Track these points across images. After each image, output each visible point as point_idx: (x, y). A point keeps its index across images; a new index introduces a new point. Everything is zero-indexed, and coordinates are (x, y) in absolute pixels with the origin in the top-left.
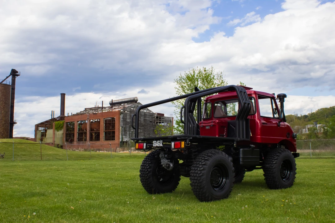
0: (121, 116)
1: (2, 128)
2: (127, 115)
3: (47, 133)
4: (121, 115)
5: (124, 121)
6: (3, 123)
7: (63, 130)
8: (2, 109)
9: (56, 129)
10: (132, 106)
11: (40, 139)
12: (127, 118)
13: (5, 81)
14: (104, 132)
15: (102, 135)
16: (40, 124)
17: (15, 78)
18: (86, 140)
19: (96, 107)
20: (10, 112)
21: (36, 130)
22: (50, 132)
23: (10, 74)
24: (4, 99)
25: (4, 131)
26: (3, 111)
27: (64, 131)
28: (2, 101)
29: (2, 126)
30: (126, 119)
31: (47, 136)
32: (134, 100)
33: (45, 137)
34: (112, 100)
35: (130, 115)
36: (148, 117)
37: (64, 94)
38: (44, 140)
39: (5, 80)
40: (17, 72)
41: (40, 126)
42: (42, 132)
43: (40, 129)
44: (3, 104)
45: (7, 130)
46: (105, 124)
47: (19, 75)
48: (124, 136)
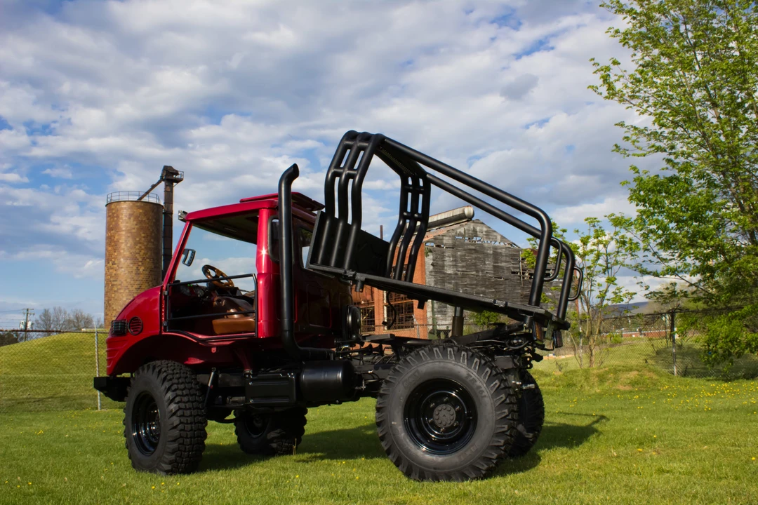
0: (429, 259)
2: (444, 257)
4: (427, 255)
5: (436, 272)
8: (140, 264)
10: (458, 231)
12: (446, 263)
13: (148, 195)
14: (385, 308)
15: (381, 316)
17: (172, 187)
23: (159, 179)
26: (143, 268)
30: (443, 266)
32: (464, 213)
35: (453, 256)
36: (504, 259)
39: (147, 193)
40: (177, 173)
44: (143, 251)
47: (181, 180)
48: (439, 316)
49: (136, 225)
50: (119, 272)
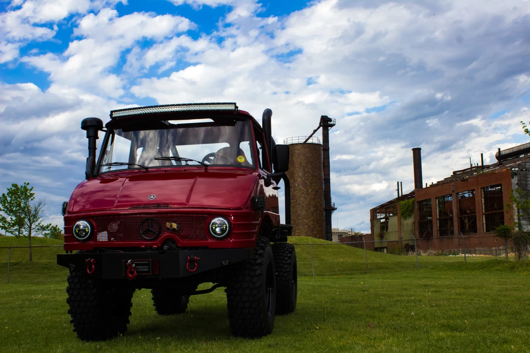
0: (515, 180)
1: (311, 219)
2: (527, 177)
3: (389, 224)
4: (513, 178)
5: (521, 189)
6: (312, 209)
7: (413, 215)
8: (309, 187)
9: (402, 215)
11: (379, 235)
13: (311, 138)
14: (484, 216)
15: (482, 222)
16: (379, 208)
17: (328, 130)
18: (452, 232)
19: (474, 167)
20: (323, 191)
21: (372, 219)
23: (318, 125)
24: (310, 170)
25: (315, 223)
26: (311, 190)
27: (415, 217)
28: (308, 173)
29: (310, 215)
30: (527, 185)
31: (390, 229)
33: (387, 230)
34: (499, 149)
37: (420, 149)
38: (385, 235)
39: (311, 136)
40: (330, 120)
41: (378, 211)
42: (382, 223)
43: (378, 217)
44: (310, 178)
45: (320, 222)
46: (485, 198)
47: (334, 125)
48: (524, 222)
49: (305, 160)
50: (295, 193)
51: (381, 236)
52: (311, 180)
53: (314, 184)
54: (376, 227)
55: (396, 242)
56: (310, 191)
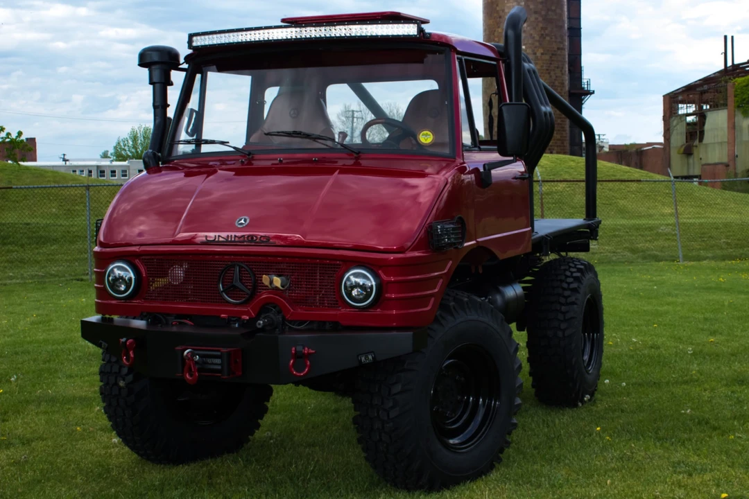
3: (707, 127)
8: (537, 44)
9: (738, 107)
11: (682, 150)
16: (683, 92)
20: (567, 53)
21: (668, 115)
22: (717, 120)
24: (540, 6)
26: (541, 51)
28: (536, 13)
31: (708, 138)
33: (701, 140)
38: (695, 151)
41: (680, 98)
42: (689, 124)
43: (681, 112)
44: (541, 25)
51: (688, 152)
52: (542, 28)
53: (548, 38)
54: (675, 132)
55: (720, 166)
56: (539, 54)
